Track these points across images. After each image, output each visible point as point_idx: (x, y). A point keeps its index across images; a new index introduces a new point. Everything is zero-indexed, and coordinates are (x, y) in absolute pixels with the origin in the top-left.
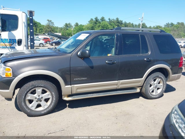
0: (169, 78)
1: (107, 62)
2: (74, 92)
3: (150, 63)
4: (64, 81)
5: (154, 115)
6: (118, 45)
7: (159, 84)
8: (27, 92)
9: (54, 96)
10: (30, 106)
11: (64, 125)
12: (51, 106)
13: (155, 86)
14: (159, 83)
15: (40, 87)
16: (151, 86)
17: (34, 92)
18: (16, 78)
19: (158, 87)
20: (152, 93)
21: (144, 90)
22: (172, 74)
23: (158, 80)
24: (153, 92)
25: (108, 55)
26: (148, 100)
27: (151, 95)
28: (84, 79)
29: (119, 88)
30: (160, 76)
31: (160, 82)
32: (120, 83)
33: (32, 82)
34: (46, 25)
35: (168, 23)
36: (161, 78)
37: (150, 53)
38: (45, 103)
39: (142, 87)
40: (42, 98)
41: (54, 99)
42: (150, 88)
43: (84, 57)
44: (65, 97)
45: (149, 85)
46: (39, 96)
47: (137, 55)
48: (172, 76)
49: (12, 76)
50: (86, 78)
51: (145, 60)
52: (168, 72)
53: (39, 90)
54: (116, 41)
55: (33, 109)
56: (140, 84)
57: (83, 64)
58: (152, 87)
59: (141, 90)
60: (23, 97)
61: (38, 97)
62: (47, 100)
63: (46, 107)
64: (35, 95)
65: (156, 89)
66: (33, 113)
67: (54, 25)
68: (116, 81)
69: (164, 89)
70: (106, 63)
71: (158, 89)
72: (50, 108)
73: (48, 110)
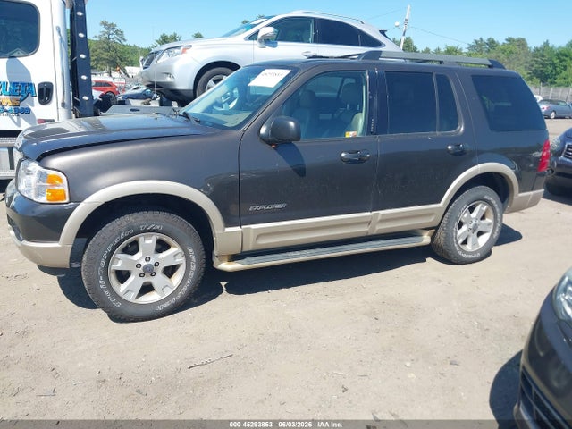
0: (512, 202)
1: (343, 155)
2: (249, 247)
3: (462, 159)
4: (221, 213)
5: (475, 306)
6: (376, 104)
7: (483, 222)
8: (114, 248)
9: (194, 259)
10: (121, 289)
11: (229, 340)
12: (184, 289)
13: (471, 226)
14: (483, 218)
15: (150, 231)
16: (461, 225)
17: (132, 249)
18: (82, 205)
19: (480, 229)
20: (463, 247)
21: (442, 239)
22: (520, 192)
23: (481, 208)
24: (465, 242)
25: (347, 136)
26: (452, 266)
27: (460, 253)
28: (278, 206)
29: (375, 232)
30: (486, 197)
31: (487, 214)
32: (379, 218)
33: (127, 217)
34: (97, 39)
35: (481, 39)
36: (488, 202)
37: (462, 129)
38: (165, 278)
39: (436, 228)
40: (157, 264)
41: (193, 267)
42: (460, 232)
43: (279, 140)
44: (221, 261)
45: (457, 224)
46: (148, 259)
47: (429, 135)
48: (519, 195)
49: (67, 200)
50: (283, 205)
51: (448, 151)
52: (509, 184)
53: (147, 242)
54: (368, 93)
55: (131, 297)
56: (432, 221)
57: (276, 162)
58: (464, 228)
59: (433, 237)
60: (103, 262)
61: (144, 263)
62: (170, 271)
63: (168, 292)
64: (137, 257)
65: (476, 233)
66: (130, 311)
67: (124, 40)
68: (368, 214)
69: (496, 235)
70: (342, 159)
71: (480, 234)
72: (180, 295)
73: (174, 300)
